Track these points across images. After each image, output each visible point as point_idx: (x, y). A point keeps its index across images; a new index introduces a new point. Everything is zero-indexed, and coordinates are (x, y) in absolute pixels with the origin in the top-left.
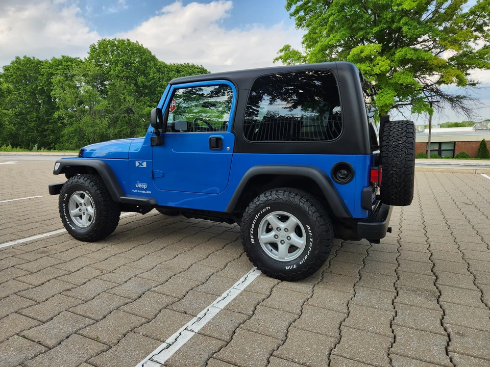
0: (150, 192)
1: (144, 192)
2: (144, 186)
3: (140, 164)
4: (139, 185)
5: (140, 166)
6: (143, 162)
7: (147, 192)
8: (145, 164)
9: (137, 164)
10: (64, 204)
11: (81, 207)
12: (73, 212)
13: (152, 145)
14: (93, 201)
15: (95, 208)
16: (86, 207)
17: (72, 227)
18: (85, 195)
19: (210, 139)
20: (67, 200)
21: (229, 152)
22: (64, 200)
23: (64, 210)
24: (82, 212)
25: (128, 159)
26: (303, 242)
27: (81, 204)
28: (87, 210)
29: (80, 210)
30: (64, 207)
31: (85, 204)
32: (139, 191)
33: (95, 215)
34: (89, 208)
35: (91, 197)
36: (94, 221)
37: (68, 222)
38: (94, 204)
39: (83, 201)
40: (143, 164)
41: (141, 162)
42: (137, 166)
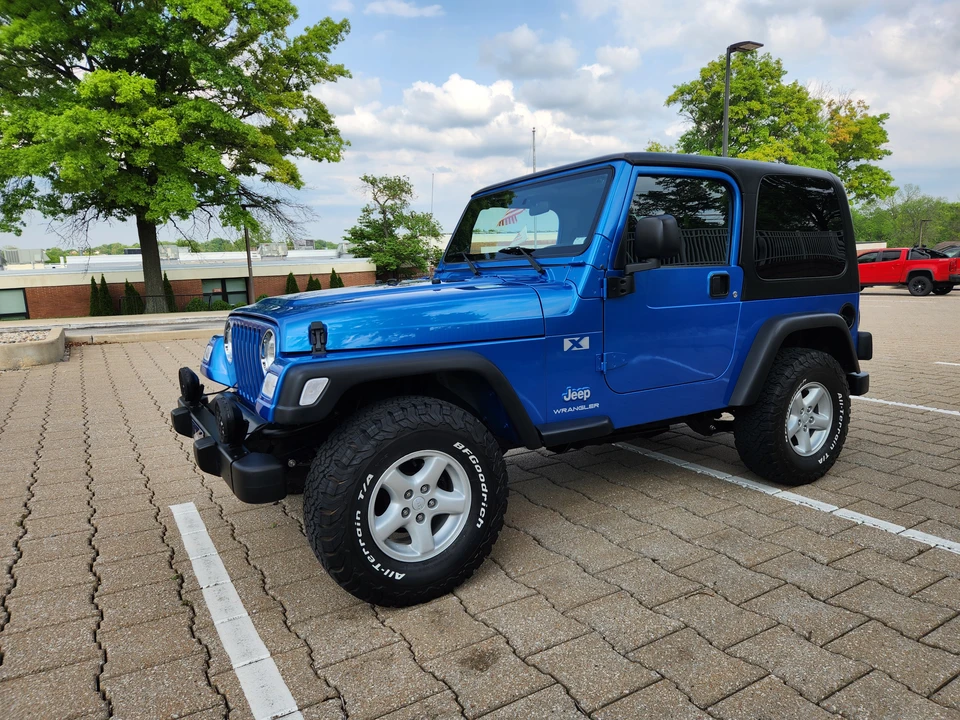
0: (597, 405)
1: (583, 408)
2: (584, 394)
3: (576, 344)
4: (571, 395)
5: (575, 349)
6: (582, 338)
7: (591, 406)
8: (585, 343)
9: (567, 344)
10: (359, 512)
11: (408, 503)
12: (382, 526)
13: (608, 297)
14: (477, 466)
15: (483, 485)
16: (428, 495)
17: (394, 575)
18: (436, 458)
19: (712, 278)
20: (368, 495)
21: (736, 300)
22: (361, 496)
23: (359, 530)
24: (412, 516)
25: (543, 336)
26: (828, 418)
27: (408, 494)
28: (431, 502)
29: (405, 512)
30: (358, 521)
31: (425, 488)
32: (570, 410)
33: (483, 504)
34: (441, 495)
35: (471, 458)
36: (482, 522)
37: (375, 564)
38: (480, 475)
39: (419, 479)
40: (581, 343)
41: (577, 339)
42: (566, 349)
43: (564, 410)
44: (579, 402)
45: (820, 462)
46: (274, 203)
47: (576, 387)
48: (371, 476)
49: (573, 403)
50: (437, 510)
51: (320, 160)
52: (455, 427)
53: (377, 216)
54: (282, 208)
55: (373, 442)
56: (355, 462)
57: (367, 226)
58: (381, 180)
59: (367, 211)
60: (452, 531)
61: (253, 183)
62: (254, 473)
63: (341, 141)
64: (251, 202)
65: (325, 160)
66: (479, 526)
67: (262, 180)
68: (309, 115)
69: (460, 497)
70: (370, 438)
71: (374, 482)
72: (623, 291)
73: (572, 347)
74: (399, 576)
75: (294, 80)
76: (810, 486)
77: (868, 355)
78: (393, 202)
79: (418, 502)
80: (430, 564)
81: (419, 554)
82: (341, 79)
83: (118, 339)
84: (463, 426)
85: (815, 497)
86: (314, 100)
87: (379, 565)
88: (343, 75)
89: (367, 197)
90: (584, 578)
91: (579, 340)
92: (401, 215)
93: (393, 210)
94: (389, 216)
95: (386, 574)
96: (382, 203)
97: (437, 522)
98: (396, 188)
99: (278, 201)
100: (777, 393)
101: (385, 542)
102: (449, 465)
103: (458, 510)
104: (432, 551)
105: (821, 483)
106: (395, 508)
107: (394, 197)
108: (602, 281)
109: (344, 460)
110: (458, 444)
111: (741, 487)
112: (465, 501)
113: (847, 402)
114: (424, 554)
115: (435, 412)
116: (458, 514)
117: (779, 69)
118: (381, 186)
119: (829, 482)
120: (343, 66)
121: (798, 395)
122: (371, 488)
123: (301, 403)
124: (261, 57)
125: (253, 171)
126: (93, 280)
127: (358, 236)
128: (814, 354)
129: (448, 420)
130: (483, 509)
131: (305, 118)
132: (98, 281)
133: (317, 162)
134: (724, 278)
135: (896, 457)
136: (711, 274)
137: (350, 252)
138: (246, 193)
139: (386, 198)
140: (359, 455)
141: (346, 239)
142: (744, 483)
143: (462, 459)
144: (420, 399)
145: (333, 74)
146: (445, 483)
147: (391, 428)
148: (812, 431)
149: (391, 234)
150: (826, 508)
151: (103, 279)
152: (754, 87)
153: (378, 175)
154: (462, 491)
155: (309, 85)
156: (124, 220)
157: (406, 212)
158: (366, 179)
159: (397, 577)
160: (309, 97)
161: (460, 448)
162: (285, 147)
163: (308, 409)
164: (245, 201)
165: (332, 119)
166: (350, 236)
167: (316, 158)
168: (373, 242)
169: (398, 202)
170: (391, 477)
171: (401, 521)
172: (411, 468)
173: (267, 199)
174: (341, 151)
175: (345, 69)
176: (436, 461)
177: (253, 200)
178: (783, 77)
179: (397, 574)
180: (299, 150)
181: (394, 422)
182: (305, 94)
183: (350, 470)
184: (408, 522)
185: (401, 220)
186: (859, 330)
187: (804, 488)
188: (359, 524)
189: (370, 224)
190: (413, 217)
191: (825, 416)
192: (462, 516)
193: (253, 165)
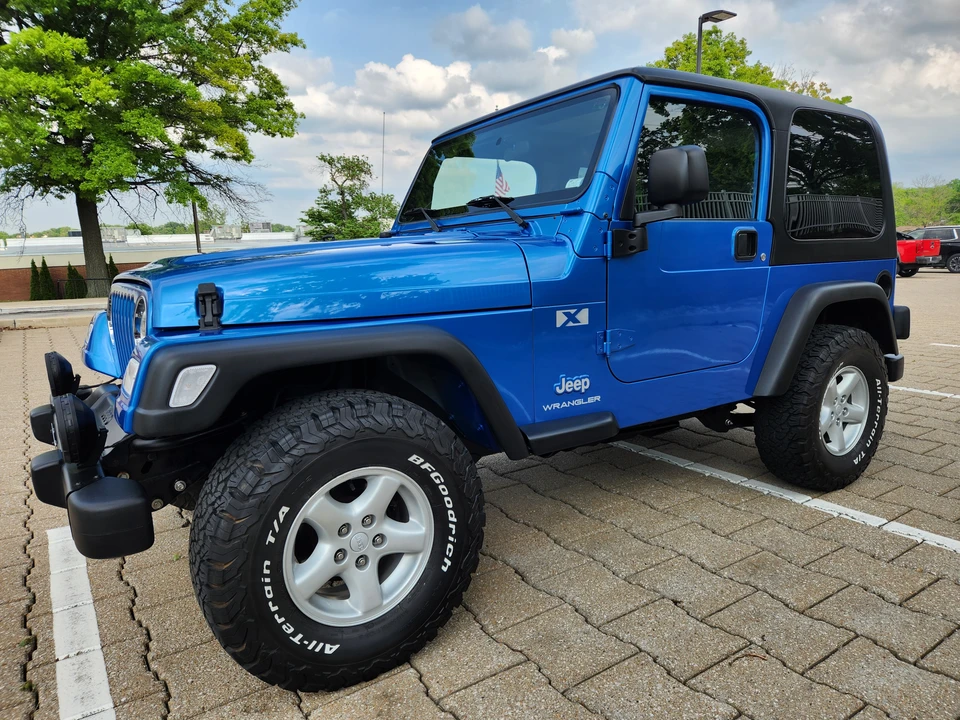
0: (598, 398)
1: (580, 402)
2: (582, 384)
3: (571, 318)
4: (566, 386)
5: (571, 324)
6: (579, 309)
7: (591, 400)
8: (584, 317)
9: (561, 318)
10: (267, 563)
11: (344, 542)
12: (303, 578)
13: (613, 256)
14: (441, 487)
15: (450, 512)
16: (373, 530)
17: (323, 648)
18: (384, 477)
19: (737, 236)
20: (281, 537)
21: (764, 264)
22: (271, 539)
23: (267, 588)
24: (350, 559)
25: (530, 307)
26: (863, 408)
27: (344, 529)
28: (378, 539)
29: (339, 555)
30: (267, 576)
31: (368, 519)
32: (564, 405)
33: (451, 539)
34: (392, 529)
35: (433, 475)
36: (449, 563)
37: (294, 635)
38: (446, 499)
39: (359, 507)
40: (578, 317)
41: (573, 311)
42: (558, 325)
43: (556, 405)
44: (576, 394)
45: (856, 462)
46: (225, 180)
47: (571, 374)
48: (285, 509)
49: (568, 396)
50: (385, 549)
51: (274, 135)
52: (408, 432)
53: (335, 197)
54: (232, 186)
55: (288, 459)
56: (260, 490)
57: (325, 208)
58: (339, 159)
59: (325, 192)
60: (406, 577)
61: (202, 160)
62: (100, 513)
63: (295, 115)
64: (200, 180)
65: (278, 135)
66: (445, 569)
67: (212, 157)
68: (261, 86)
69: (419, 527)
70: (283, 453)
71: (290, 517)
72: (632, 248)
73: (567, 322)
74: (330, 649)
75: (244, 50)
76: (844, 491)
77: (905, 334)
78: (352, 183)
79: (357, 538)
80: (376, 628)
81: (360, 613)
82: (294, 49)
83: (44, 324)
84: (421, 432)
85: (854, 507)
86: (266, 71)
87: (300, 636)
88: (296, 44)
89: (325, 178)
90: (587, 633)
91: (576, 313)
92: (359, 196)
93: (351, 190)
94: (348, 197)
95: (310, 648)
96: (340, 183)
97: (386, 565)
98: (355, 168)
99: (228, 179)
100: (811, 380)
101: (311, 600)
102: (402, 487)
103: (418, 546)
104: (380, 606)
105: (855, 487)
106: (324, 551)
107: (352, 177)
108: (605, 235)
109: (244, 487)
110: (414, 457)
111: (762, 495)
112: (425, 536)
113: (886, 390)
114: (367, 613)
115: (383, 412)
116: (415, 553)
117: (743, 50)
118: (339, 165)
119: (863, 485)
120: (296, 35)
121: (833, 380)
122: (285, 526)
123: (171, 404)
124: (205, 23)
125: (203, 148)
126: (33, 263)
127: (315, 217)
128: (851, 331)
129: (400, 423)
130: (450, 546)
131: (256, 90)
132: (39, 264)
133: (270, 137)
134: (752, 236)
135: (932, 453)
136: (736, 230)
137: (306, 234)
138: (194, 170)
139: (344, 178)
140: (267, 479)
141: (303, 221)
142: (765, 488)
143: (422, 478)
144: (360, 394)
145: (285, 43)
146: (397, 510)
147: (316, 437)
148: (845, 424)
149: (350, 216)
150: (874, 521)
151: (44, 263)
152: (718, 68)
153: (335, 155)
154: (421, 522)
155: (260, 55)
156: (61, 197)
157: (365, 194)
158: (323, 158)
159: (327, 651)
160: (260, 67)
161: (418, 463)
162: (235, 120)
163: (183, 413)
164: (193, 178)
165: (286, 91)
166: (307, 218)
167: (269, 133)
168: (332, 224)
169: (357, 183)
170: (317, 507)
171: (334, 569)
172: (348, 493)
173: (217, 177)
174: (295, 125)
175: (299, 38)
176: (383, 482)
177: (202, 178)
178: (747, 58)
179: (328, 646)
180: (251, 125)
181: (321, 428)
182: (256, 64)
183: (252, 501)
184: (344, 569)
185: (360, 202)
186: (896, 304)
187: (838, 494)
188: (268, 580)
189: (328, 206)
190: (373, 198)
191: (861, 407)
192: (421, 556)
193: (202, 141)
